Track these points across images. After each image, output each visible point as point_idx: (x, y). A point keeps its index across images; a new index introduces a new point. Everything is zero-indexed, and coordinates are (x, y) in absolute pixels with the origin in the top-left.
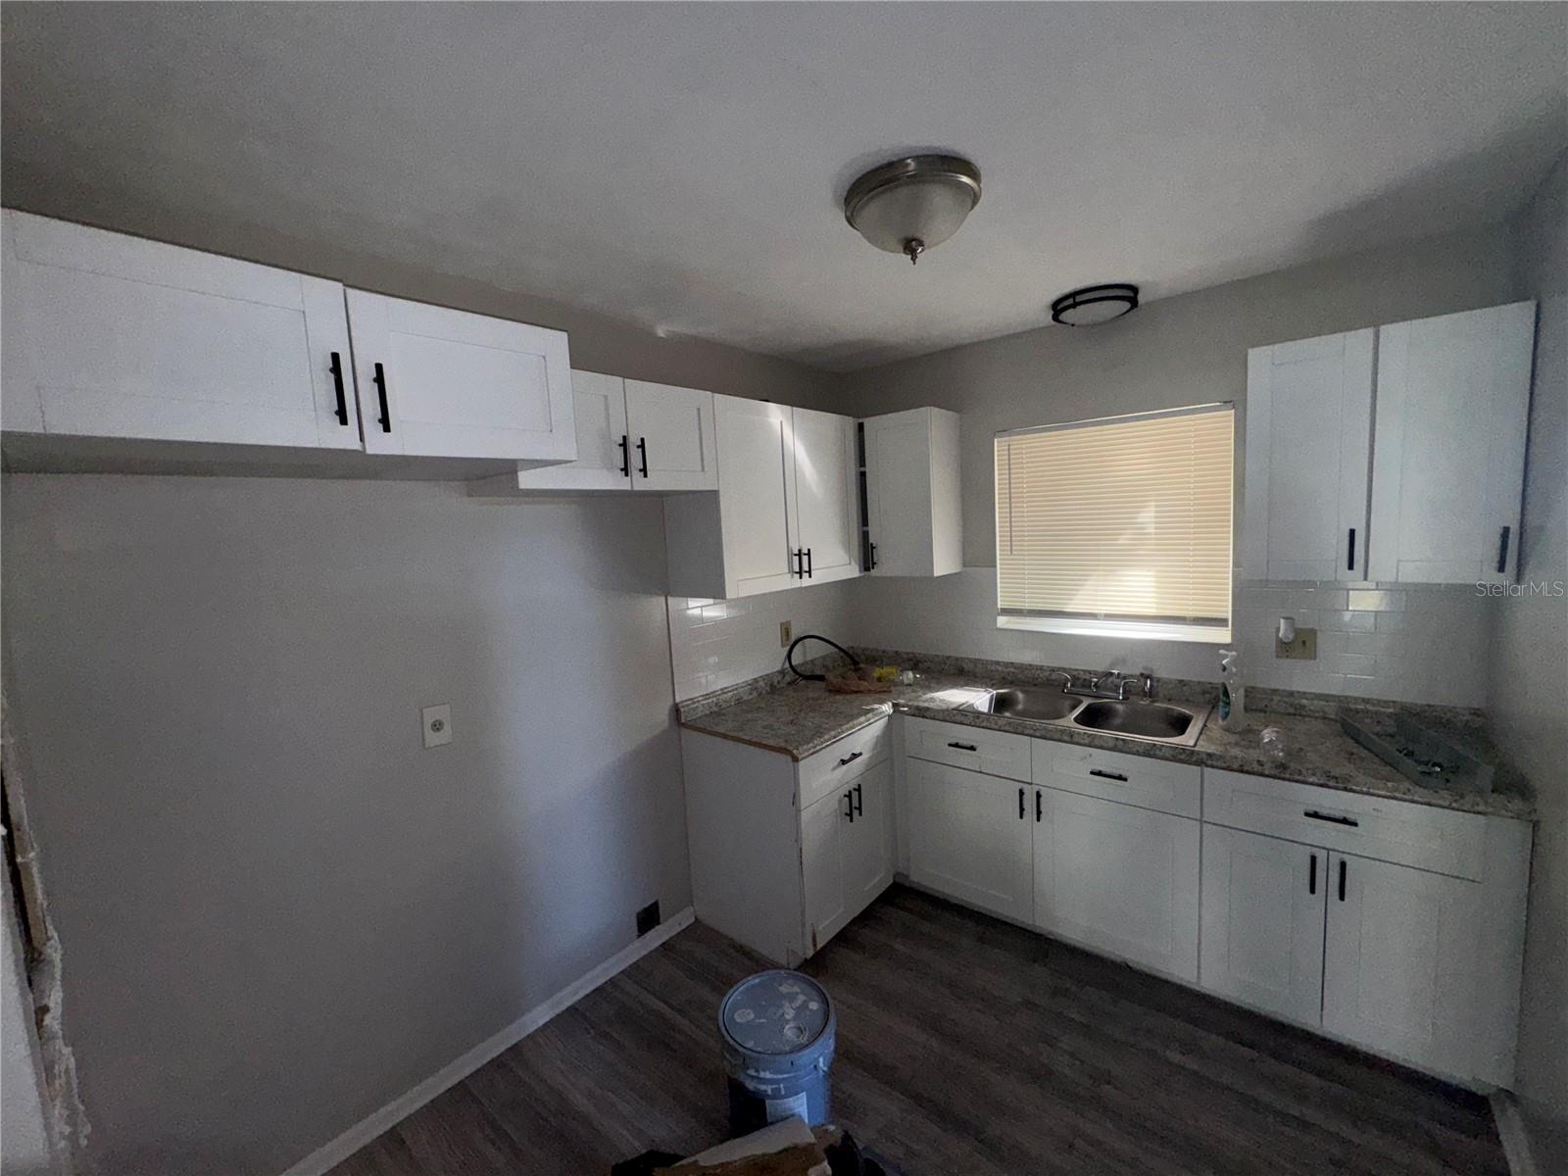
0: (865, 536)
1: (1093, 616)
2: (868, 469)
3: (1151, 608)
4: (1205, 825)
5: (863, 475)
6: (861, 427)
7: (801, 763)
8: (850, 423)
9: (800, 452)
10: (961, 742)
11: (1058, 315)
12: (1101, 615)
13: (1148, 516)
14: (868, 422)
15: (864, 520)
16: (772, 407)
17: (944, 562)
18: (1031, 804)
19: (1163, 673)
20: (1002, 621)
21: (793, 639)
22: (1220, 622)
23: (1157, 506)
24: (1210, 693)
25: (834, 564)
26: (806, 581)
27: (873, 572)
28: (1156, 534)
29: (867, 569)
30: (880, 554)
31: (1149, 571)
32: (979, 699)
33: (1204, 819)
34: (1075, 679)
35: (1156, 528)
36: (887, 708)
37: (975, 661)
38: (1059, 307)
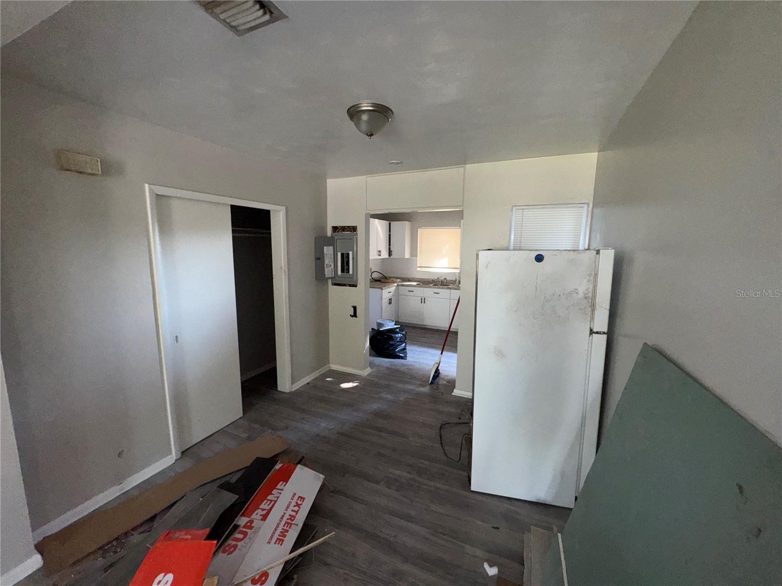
0: (390, 249)
2: (391, 233)
4: (451, 300)
5: (390, 235)
6: (390, 224)
7: (383, 291)
8: (388, 222)
9: (380, 229)
10: (411, 291)
14: (392, 223)
15: (390, 245)
16: (376, 220)
17: (407, 256)
18: (423, 301)
19: (448, 279)
20: (418, 269)
21: (372, 271)
22: (458, 268)
25: (385, 255)
26: (380, 257)
27: (391, 257)
29: (389, 256)
30: (393, 253)
31: (446, 259)
32: (415, 283)
33: (451, 298)
34: (432, 281)
36: (396, 284)
37: (412, 278)
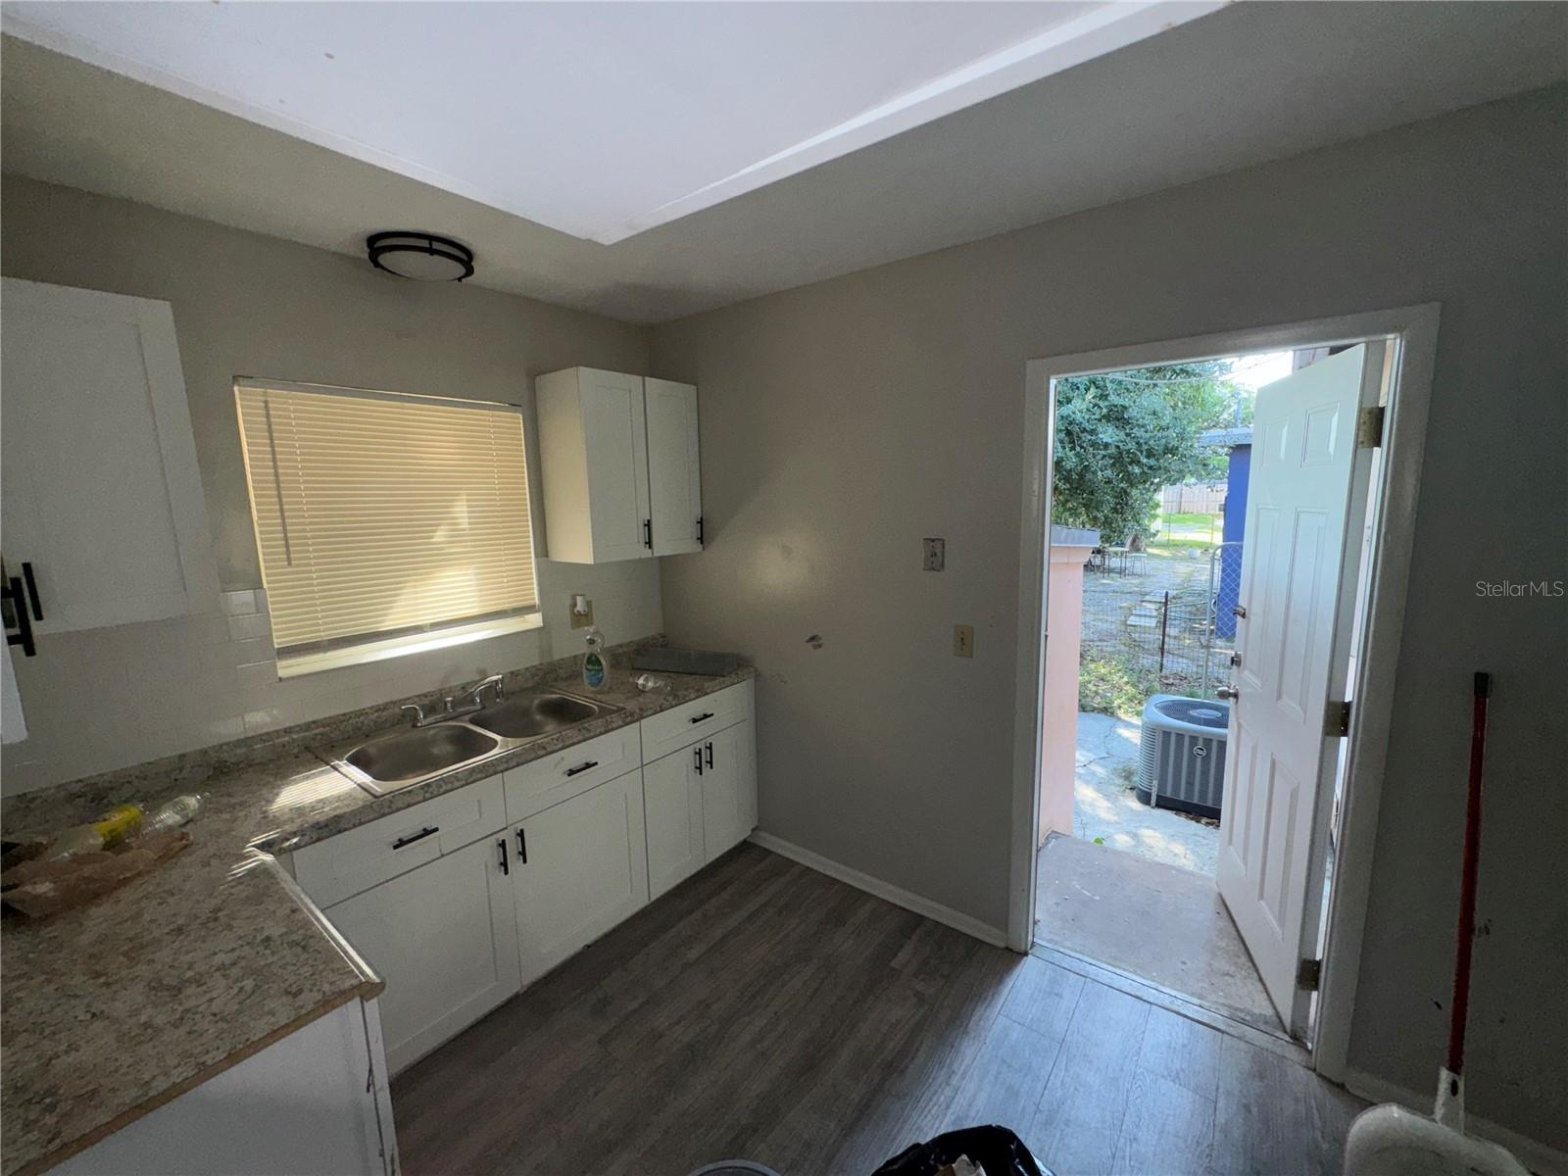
1: (417, 629)
3: (474, 607)
10: (405, 836)
11: (377, 256)
12: (425, 626)
13: (461, 510)
20: (288, 668)
23: (468, 500)
24: (537, 675)
28: (471, 529)
31: (467, 569)
32: (347, 779)
35: (470, 524)
38: (379, 244)
